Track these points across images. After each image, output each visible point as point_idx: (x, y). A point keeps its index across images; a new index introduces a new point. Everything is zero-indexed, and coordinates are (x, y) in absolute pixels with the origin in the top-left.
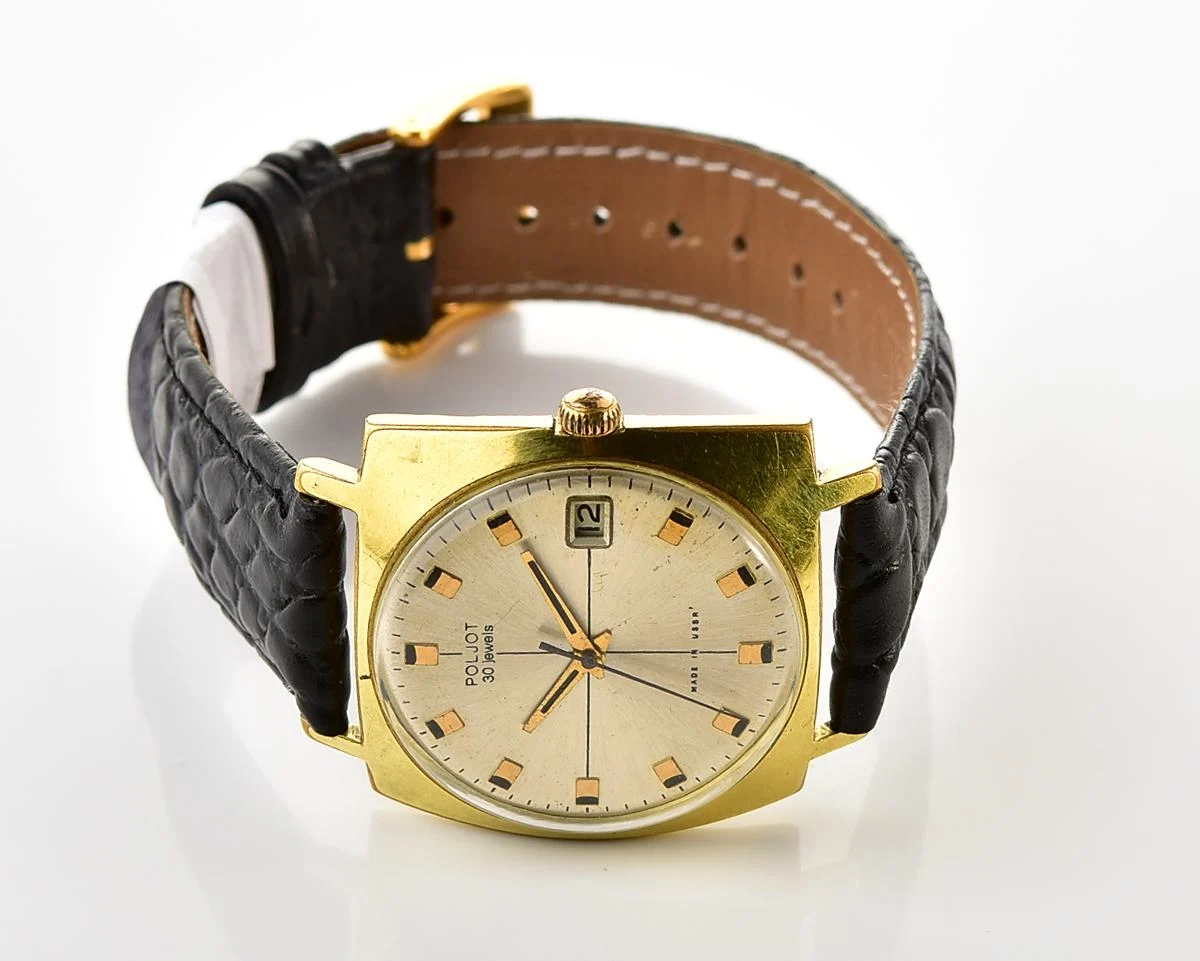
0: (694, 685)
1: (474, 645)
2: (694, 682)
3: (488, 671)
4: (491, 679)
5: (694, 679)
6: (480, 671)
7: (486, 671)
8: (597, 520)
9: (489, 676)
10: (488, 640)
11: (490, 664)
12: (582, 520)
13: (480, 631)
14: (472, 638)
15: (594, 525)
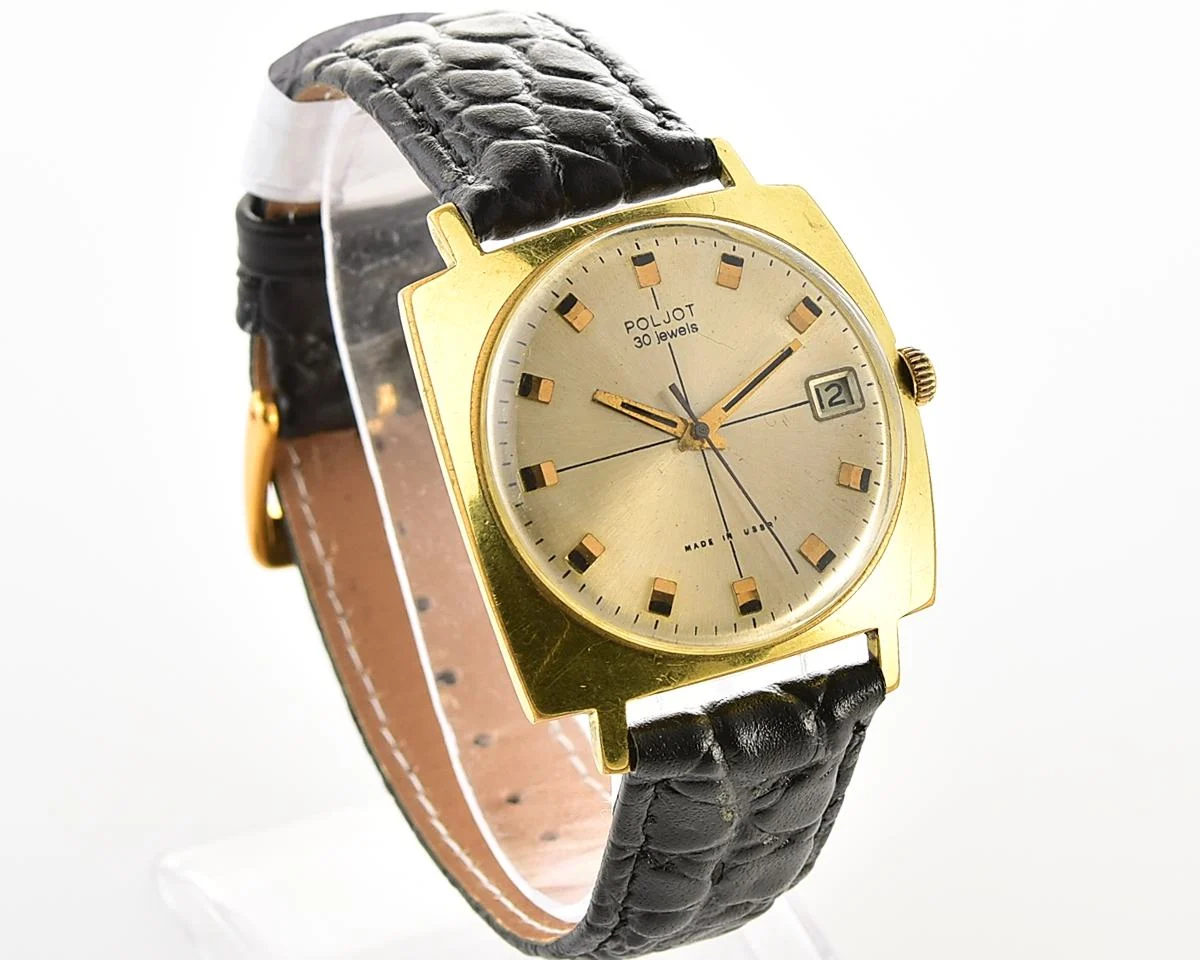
0: (692, 547)
1: (672, 318)
2: (696, 546)
3: (647, 340)
4: (639, 345)
5: (699, 544)
6: (645, 332)
7: (646, 337)
8: (831, 404)
9: (641, 342)
10: (682, 331)
11: (655, 340)
12: (827, 390)
13: (689, 320)
14: (678, 314)
15: (826, 403)
